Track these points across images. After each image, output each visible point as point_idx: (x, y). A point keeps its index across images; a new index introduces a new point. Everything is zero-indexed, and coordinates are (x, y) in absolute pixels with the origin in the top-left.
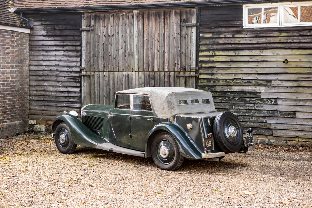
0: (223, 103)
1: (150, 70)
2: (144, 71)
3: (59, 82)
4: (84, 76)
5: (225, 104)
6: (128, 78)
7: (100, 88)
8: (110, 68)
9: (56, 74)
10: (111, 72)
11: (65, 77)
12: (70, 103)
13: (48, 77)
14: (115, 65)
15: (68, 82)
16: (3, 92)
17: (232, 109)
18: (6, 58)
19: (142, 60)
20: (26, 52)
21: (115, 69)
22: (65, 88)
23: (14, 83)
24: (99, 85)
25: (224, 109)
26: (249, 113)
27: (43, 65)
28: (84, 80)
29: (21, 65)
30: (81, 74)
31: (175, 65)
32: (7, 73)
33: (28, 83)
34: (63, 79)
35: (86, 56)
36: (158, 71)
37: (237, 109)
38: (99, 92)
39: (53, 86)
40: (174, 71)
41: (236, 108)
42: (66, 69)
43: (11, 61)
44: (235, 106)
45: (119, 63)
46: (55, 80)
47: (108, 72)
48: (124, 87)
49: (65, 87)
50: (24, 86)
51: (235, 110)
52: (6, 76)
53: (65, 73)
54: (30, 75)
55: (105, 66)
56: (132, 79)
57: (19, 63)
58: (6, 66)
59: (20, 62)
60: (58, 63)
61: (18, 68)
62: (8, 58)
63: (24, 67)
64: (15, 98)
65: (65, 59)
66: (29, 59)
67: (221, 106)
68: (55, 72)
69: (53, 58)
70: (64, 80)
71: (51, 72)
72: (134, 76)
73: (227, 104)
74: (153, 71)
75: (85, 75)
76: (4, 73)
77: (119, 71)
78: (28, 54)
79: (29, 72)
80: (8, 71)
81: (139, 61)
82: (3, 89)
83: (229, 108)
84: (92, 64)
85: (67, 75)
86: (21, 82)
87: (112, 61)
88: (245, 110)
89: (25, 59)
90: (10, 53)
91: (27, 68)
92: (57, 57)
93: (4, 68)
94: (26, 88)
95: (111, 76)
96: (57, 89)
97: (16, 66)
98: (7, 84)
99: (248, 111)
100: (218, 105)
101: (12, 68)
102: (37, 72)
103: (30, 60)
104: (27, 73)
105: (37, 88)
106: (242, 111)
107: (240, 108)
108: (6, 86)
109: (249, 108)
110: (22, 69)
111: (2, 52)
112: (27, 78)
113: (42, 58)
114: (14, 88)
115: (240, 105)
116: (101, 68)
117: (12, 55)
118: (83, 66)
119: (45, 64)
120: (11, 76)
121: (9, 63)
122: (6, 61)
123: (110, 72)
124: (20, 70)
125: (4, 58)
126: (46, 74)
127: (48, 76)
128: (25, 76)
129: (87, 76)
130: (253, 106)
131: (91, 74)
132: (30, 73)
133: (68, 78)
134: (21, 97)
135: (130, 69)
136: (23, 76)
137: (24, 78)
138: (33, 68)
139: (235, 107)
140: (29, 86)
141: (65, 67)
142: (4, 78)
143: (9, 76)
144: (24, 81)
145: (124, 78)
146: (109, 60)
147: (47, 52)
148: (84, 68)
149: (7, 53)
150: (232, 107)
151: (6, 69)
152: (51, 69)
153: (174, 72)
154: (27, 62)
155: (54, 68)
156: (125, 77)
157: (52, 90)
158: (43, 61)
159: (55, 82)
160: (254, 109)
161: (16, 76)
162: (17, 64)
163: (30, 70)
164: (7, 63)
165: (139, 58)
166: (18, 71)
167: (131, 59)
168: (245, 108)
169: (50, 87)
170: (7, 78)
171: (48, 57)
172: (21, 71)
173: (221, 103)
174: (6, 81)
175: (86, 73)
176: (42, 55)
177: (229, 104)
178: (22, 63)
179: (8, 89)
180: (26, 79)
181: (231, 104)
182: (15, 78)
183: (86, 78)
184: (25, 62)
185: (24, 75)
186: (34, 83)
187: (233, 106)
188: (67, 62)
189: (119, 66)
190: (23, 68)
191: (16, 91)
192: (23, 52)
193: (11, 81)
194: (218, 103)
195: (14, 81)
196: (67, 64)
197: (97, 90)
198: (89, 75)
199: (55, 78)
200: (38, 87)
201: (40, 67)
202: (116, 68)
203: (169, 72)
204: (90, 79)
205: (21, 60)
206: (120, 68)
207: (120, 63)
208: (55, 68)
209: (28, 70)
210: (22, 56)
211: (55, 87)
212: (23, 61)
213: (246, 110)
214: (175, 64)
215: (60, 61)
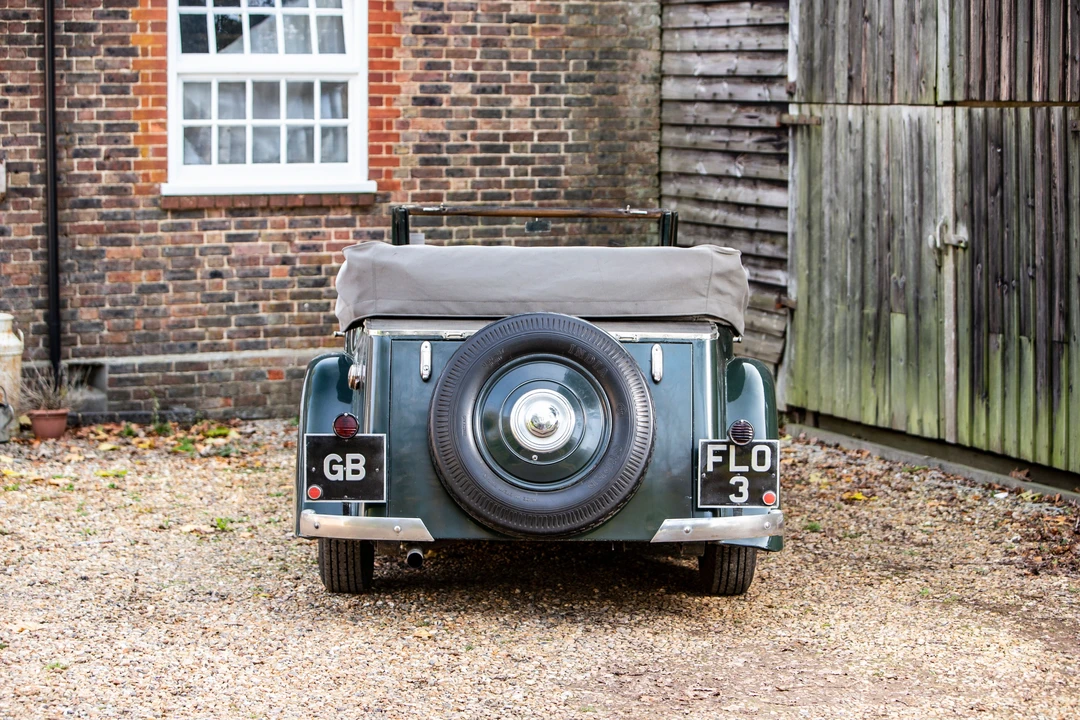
1: (987, 99)
2: (968, 102)
3: (734, 155)
4: (795, 127)
6: (920, 136)
7: (837, 191)
8: (868, 86)
9: (729, 116)
10: (870, 107)
11: (752, 130)
12: (762, 263)
13: (707, 130)
14: (882, 68)
15: (760, 160)
16: (485, 197)
18: (509, 44)
19: (963, 40)
20: (643, 10)
21: (881, 89)
22: (751, 187)
23: (562, 160)
24: (836, 175)
27: (696, 73)
28: (795, 150)
29: (605, 73)
30: (786, 118)
31: (1065, 67)
32: (510, 114)
33: (654, 161)
34: (746, 142)
35: (801, 22)
36: (1012, 101)
38: (836, 212)
39: (719, 178)
40: (1063, 101)
42: (754, 93)
43: (537, 55)
45: (893, 56)
46: (723, 147)
47: (863, 104)
48: (905, 187)
49: (751, 183)
50: (623, 174)
52: (507, 125)
53: (752, 112)
54: (662, 125)
55: (853, 72)
56: (932, 142)
57: (592, 66)
58: (506, 79)
59: (597, 59)
60: (735, 61)
61: (584, 91)
62: (517, 43)
63: (623, 83)
64: (563, 229)
65: (752, 41)
66: (656, 45)
68: (728, 107)
69: (722, 40)
70: (748, 145)
71: (717, 109)
72: (939, 129)
74: (997, 100)
75: (795, 122)
76: (498, 114)
77: (892, 104)
78: (655, 20)
79: (655, 110)
80: (518, 101)
81: (957, 48)
82: (489, 185)
84: (817, 63)
85: (756, 123)
86: (603, 156)
87: (873, 51)
89: (632, 44)
90: (532, 20)
91: (646, 90)
92: (732, 31)
93: (497, 90)
94: (635, 182)
95: (871, 125)
96: (731, 193)
97: (569, 79)
98: (511, 161)
101: (547, 90)
102: (682, 106)
103: (662, 52)
104: (648, 112)
105: (679, 185)
108: (505, 173)
110: (613, 92)
111: (481, 19)
112: (644, 138)
113: (693, 39)
114: (554, 184)
116: (841, 84)
117: (544, 30)
118: (793, 76)
119: (700, 65)
120: (536, 125)
121: (529, 67)
122: (506, 55)
123: (868, 104)
124: (597, 97)
125: (495, 45)
126: (701, 121)
127: (707, 127)
128: (632, 127)
129: (802, 126)
131: (811, 115)
132: (664, 115)
133: (758, 136)
134: (605, 228)
135: (926, 88)
136: (620, 125)
137: (625, 138)
138: (672, 89)
140: (659, 175)
141: (752, 82)
142: (495, 137)
143: (526, 126)
144: (621, 149)
145: (908, 140)
146: (865, 44)
147: (705, 12)
148: (794, 84)
149: (514, 21)
151: (507, 93)
152: (715, 94)
153: (1061, 108)
154: (647, 60)
155: (723, 89)
156: (908, 133)
157: (715, 197)
158: (695, 56)
159: (726, 159)
161: (572, 126)
162: (576, 67)
163: (662, 102)
164: (511, 66)
165: (956, 29)
166: (588, 102)
167: (932, 35)
169: (712, 184)
170: (509, 137)
171: (711, 32)
172: (600, 105)
174: (505, 149)
175: (800, 110)
176: (692, 25)
178: (609, 65)
179: (515, 184)
180: (635, 139)
182: (562, 137)
183: (799, 135)
184: (634, 58)
185: (623, 122)
186: (671, 163)
188: (758, 58)
189: (893, 73)
190: (621, 88)
191: (569, 196)
192: (623, 10)
193: (535, 149)
195: (556, 149)
196: (759, 67)
197: (831, 201)
198: (807, 122)
199: (727, 139)
200: (683, 179)
201: (688, 83)
202: (886, 84)
203: (1047, 102)
204: (810, 145)
205: (608, 52)
206: (896, 87)
207: (897, 57)
208: (725, 85)
209: (653, 98)
210: (614, 31)
211: (725, 181)
212: (622, 56)
214: (1065, 56)
215: (739, 52)
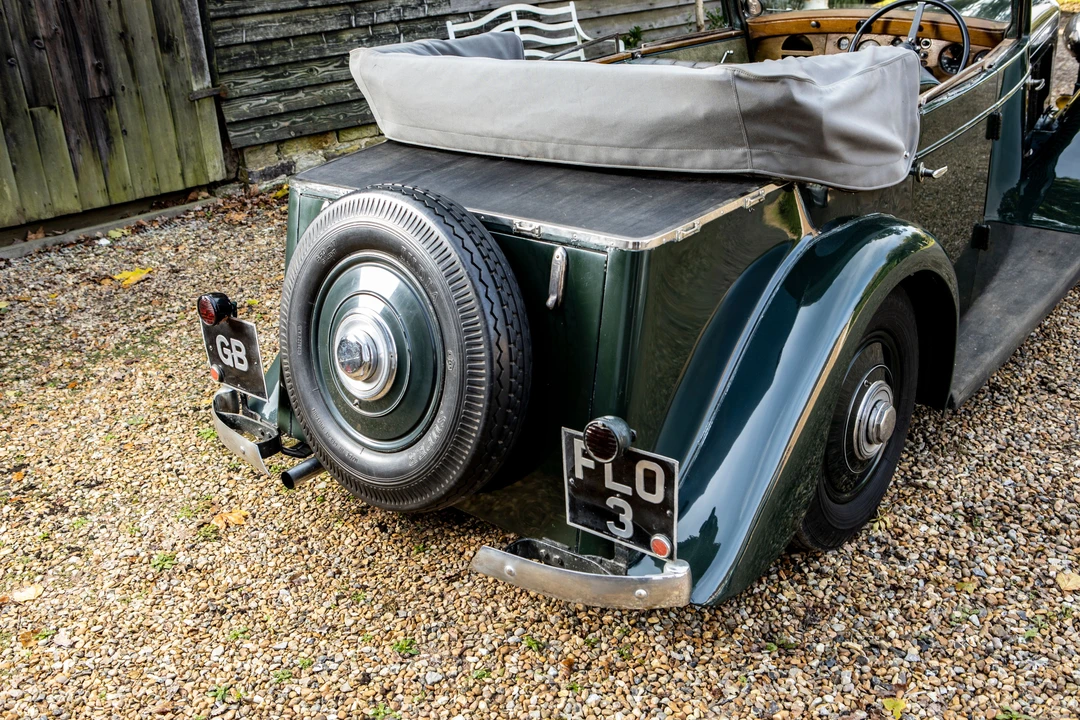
0: (313, 11)
5: (321, 11)
17: (351, 28)
25: (320, 33)
26: (408, 33)
37: (366, 27)
41: (363, 21)
44: (359, 16)
51: (360, 33)
67: (308, 22)
73: (327, 10)
83: (339, 27)
88: (393, 26)
99: (402, 26)
100: (296, 22)
106: (383, 30)
107: (379, 21)
109: (409, 15)
115: (374, 10)
130: (420, 5)
139: (360, 19)
150: (350, 22)
160: (422, 15)
168: (395, 17)
173: (306, 12)
177: (336, 9)
181: (342, 8)
187: (350, 15)
194: (294, 14)
213: (397, 23)
